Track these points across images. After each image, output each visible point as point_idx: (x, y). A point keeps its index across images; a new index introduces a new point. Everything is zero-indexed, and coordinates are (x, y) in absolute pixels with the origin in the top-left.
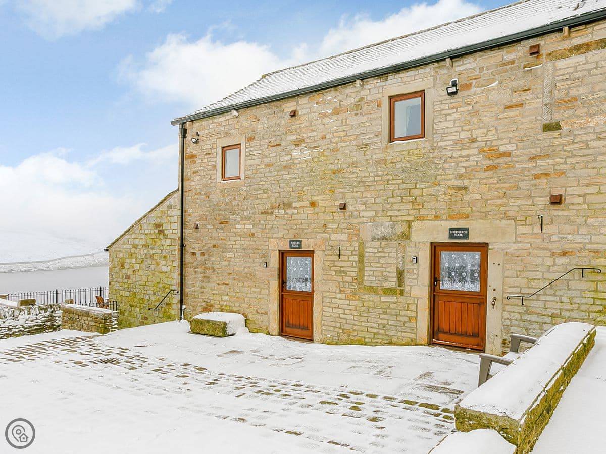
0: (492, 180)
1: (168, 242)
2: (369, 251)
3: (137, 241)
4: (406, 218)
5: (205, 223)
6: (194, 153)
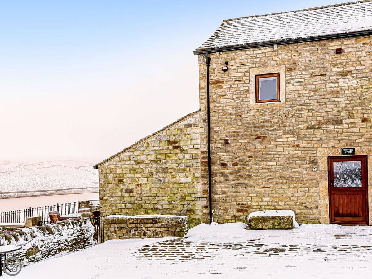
1: (187, 156)
3: (142, 158)
5: (237, 138)
6: (221, 79)
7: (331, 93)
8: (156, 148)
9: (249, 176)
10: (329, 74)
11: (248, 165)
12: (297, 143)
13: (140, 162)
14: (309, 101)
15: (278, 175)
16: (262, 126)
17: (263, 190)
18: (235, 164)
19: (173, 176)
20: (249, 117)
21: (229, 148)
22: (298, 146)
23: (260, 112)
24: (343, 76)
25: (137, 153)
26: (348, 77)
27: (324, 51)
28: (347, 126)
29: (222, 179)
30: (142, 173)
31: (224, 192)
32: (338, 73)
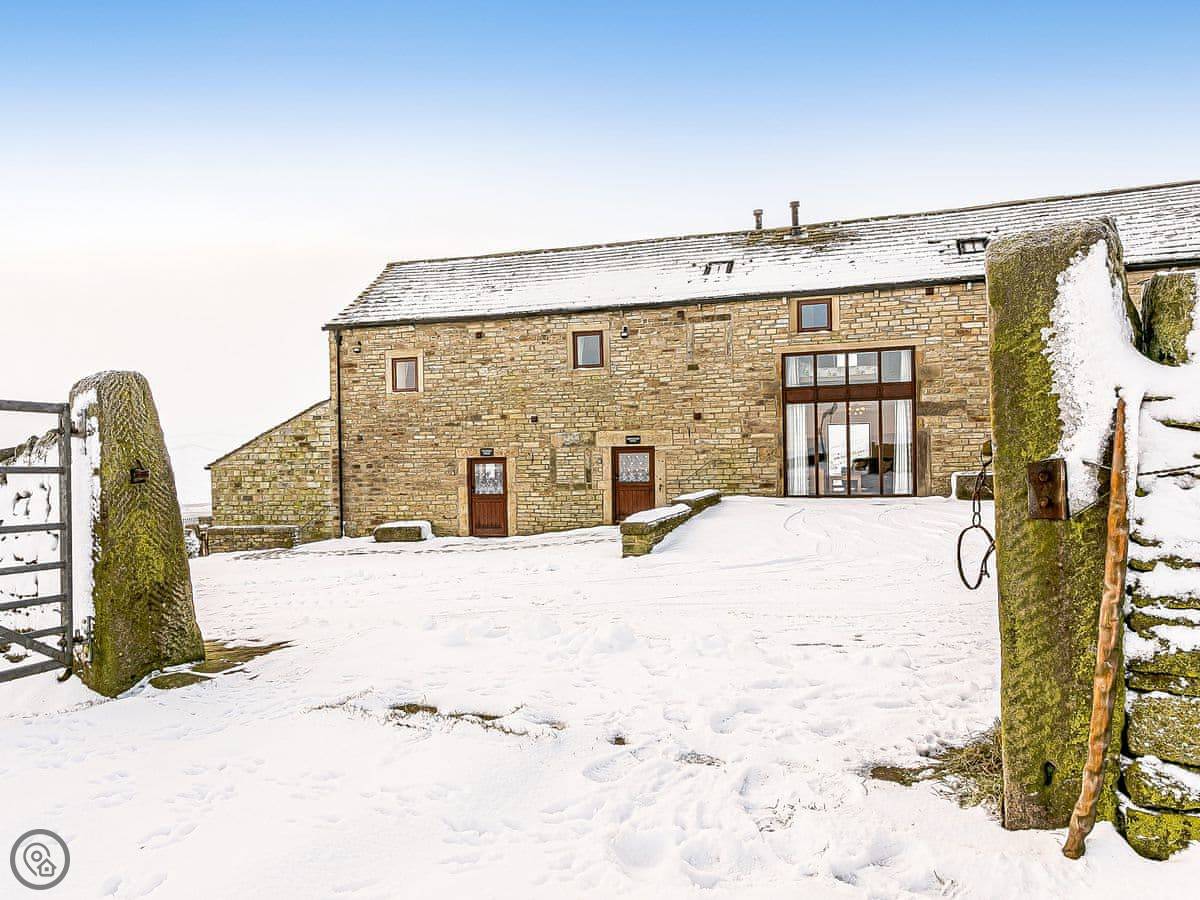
0: (656, 402)
1: (316, 455)
2: (561, 455)
4: (591, 429)
6: (354, 362)
7: (470, 384)
8: (280, 445)
9: (385, 480)
10: (469, 361)
11: (384, 467)
12: (436, 441)
13: (261, 462)
14: (449, 393)
15: (415, 479)
16: (399, 421)
17: (399, 498)
18: (370, 466)
19: (300, 480)
20: (385, 409)
21: (362, 446)
22: (437, 445)
23: (397, 404)
24: (483, 364)
25: (257, 450)
26: (490, 365)
27: (463, 334)
28: (485, 423)
29: (355, 484)
30: (263, 475)
31: (357, 500)
32: (478, 361)
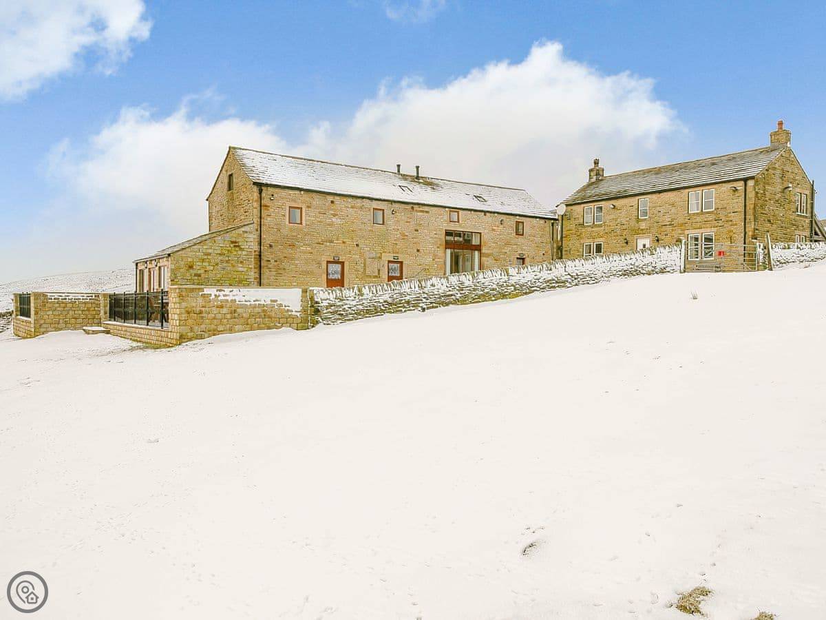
0: (404, 243)
1: (244, 253)
2: (368, 263)
3: (210, 251)
4: (380, 252)
5: (277, 244)
6: (268, 205)
9: (284, 269)
10: (327, 214)
11: (284, 262)
14: (318, 228)
16: (292, 239)
18: (276, 261)
19: (234, 266)
20: (285, 231)
21: (272, 250)
23: (291, 230)
25: (205, 247)
26: (337, 217)
27: (325, 200)
28: (336, 244)
29: (267, 270)
30: (209, 262)
31: (268, 279)
32: (332, 214)
